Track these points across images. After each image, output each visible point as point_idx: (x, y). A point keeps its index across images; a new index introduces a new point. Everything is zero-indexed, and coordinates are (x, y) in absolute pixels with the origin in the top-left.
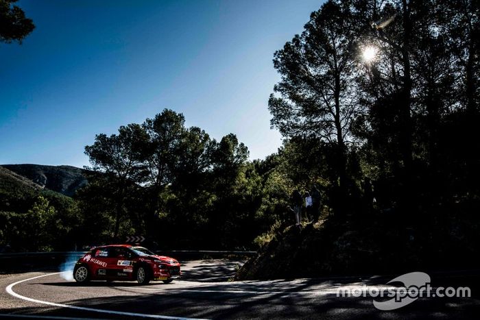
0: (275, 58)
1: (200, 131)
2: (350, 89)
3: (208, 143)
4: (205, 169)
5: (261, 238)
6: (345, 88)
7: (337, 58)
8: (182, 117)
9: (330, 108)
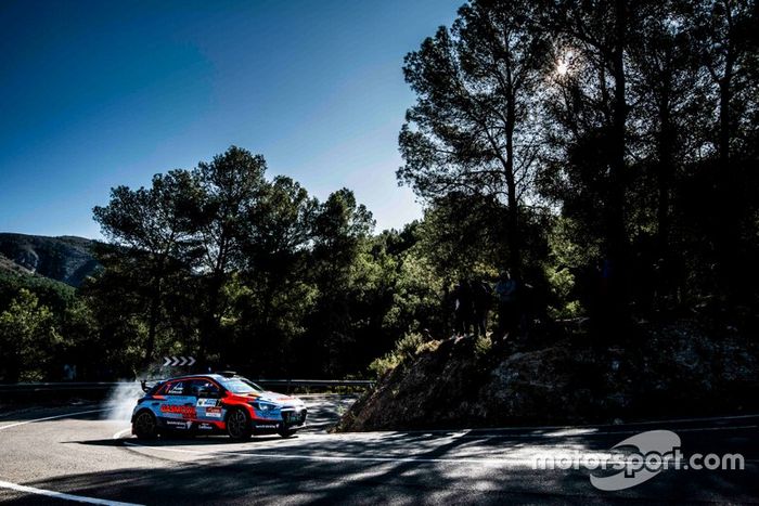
0: (406, 65)
1: (291, 184)
2: (532, 118)
3: (304, 203)
4: (299, 247)
5: (380, 362)
6: (525, 117)
7: (510, 65)
8: (261, 161)
9: (498, 150)
